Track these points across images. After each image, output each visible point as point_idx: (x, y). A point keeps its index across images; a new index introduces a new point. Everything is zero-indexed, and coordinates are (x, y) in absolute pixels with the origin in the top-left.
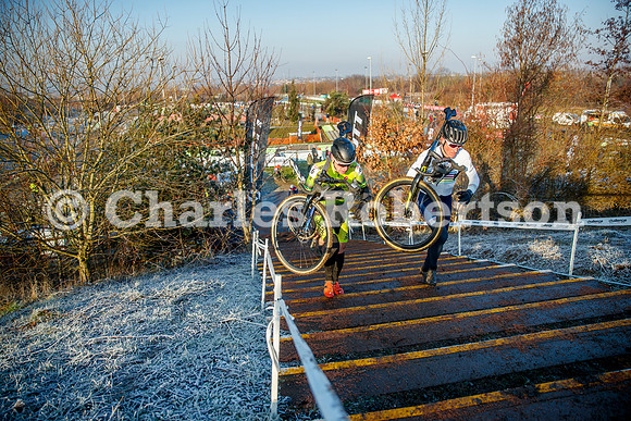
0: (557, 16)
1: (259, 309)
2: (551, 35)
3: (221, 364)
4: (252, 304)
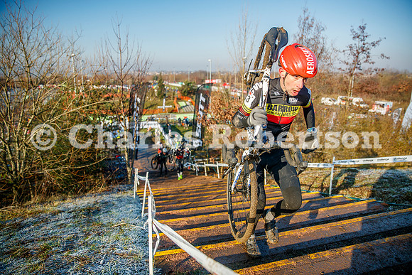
1: (140, 218)
4: (135, 215)
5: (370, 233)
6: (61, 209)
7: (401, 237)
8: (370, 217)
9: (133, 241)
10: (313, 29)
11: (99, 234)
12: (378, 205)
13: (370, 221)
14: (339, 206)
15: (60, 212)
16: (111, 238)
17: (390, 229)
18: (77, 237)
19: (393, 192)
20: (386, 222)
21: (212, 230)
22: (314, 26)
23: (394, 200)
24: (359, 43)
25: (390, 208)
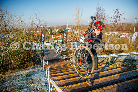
0: (104, 14)
1: (45, 77)
2: (103, 18)
3: (38, 89)
4: (44, 76)
5: (123, 79)
6: (18, 75)
7: (133, 80)
8: (123, 73)
9: (43, 85)
10: (101, 10)
11: (32, 83)
12: (125, 69)
13: (123, 75)
14: (112, 70)
15: (18, 76)
16: (36, 84)
17: (129, 77)
18: (24, 85)
19: (130, 64)
20: (128, 75)
21: (70, 80)
22: (101, 9)
23: (130, 67)
24: (116, 15)
25: (129, 70)
